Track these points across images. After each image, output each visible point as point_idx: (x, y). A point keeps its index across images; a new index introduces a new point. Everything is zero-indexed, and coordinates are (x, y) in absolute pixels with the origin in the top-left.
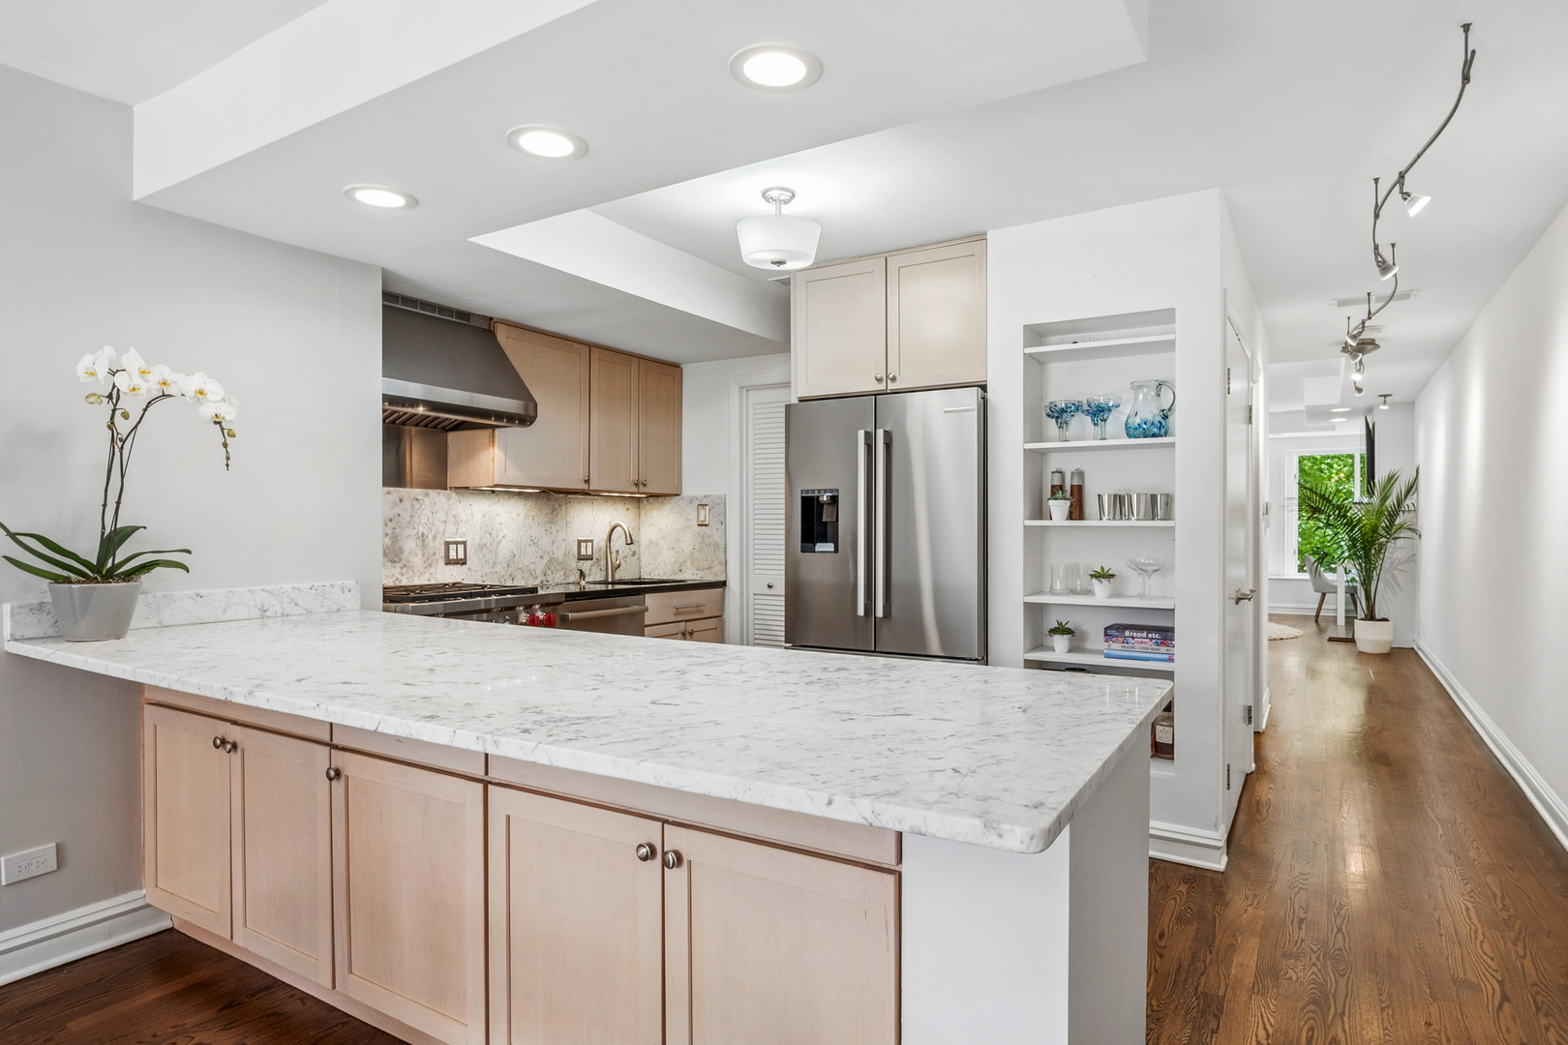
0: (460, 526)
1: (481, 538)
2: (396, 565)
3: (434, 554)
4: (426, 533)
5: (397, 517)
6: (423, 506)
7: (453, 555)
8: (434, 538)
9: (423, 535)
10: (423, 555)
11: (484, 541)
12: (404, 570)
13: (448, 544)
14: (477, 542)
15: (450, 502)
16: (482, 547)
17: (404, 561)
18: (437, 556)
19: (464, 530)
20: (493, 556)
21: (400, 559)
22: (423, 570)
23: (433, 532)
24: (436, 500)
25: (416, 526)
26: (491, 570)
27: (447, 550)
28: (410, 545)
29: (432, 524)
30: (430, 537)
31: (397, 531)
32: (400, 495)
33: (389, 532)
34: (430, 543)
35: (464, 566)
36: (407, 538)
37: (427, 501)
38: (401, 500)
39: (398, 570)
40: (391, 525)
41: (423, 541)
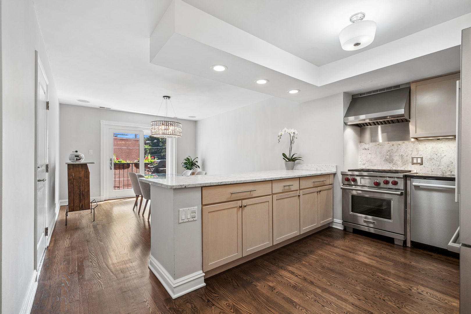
0: (419, 152)
1: (431, 156)
2: (391, 164)
3: (407, 161)
4: (403, 154)
5: (392, 150)
6: (402, 146)
7: (415, 161)
8: (407, 156)
9: (402, 155)
10: (402, 161)
11: (433, 157)
12: (394, 165)
13: (413, 158)
14: (429, 157)
15: (414, 144)
16: (431, 159)
17: (394, 163)
18: (408, 162)
19: (422, 153)
20: (439, 163)
21: (392, 162)
22: (402, 166)
23: (406, 154)
24: (408, 144)
25: (399, 152)
26: (437, 168)
27: (413, 160)
28: (396, 158)
29: (406, 152)
30: (405, 156)
31: (391, 154)
32: (393, 144)
33: (388, 154)
34: (405, 158)
35: (421, 166)
36: (395, 156)
37: (404, 145)
38: (393, 145)
39: (392, 165)
40: (389, 152)
41: (402, 157)
